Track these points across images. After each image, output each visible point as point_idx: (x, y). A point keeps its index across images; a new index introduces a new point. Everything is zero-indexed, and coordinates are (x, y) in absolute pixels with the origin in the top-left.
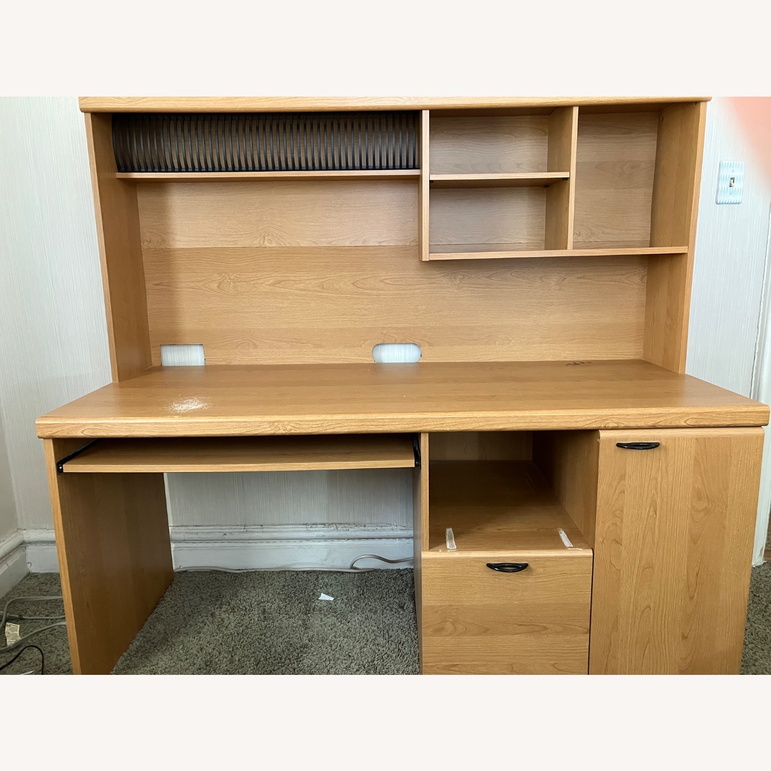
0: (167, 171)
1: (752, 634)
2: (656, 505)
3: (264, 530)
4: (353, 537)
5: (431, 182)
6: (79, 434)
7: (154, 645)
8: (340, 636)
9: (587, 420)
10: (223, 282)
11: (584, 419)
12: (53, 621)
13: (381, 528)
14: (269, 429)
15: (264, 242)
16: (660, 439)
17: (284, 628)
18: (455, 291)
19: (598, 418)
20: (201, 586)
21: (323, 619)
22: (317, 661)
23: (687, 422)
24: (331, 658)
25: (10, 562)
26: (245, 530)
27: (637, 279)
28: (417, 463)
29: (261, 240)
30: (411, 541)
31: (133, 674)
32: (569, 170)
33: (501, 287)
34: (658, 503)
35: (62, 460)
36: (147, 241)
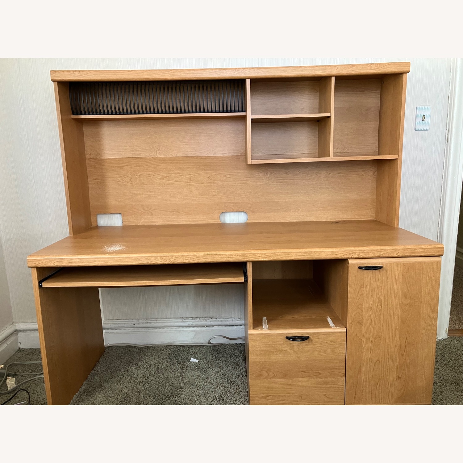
0: (100, 114)
1: (440, 378)
2: (381, 301)
3: (157, 321)
4: (209, 325)
5: (252, 119)
6: (52, 264)
7: (94, 389)
8: (202, 382)
9: (341, 254)
10: (133, 177)
12: (34, 376)
13: (225, 320)
14: (161, 261)
15: (156, 154)
16: (383, 264)
17: (169, 378)
18: (267, 181)
19: (347, 252)
20: (121, 355)
21: (192, 372)
22: (189, 396)
23: (398, 254)
24: (197, 394)
25: (9, 342)
26: (146, 322)
27: (371, 174)
28: (245, 279)
30: (243, 327)
31: (82, 405)
32: (330, 112)
33: (293, 179)
34: (382, 300)
35: (42, 280)
36: (89, 154)
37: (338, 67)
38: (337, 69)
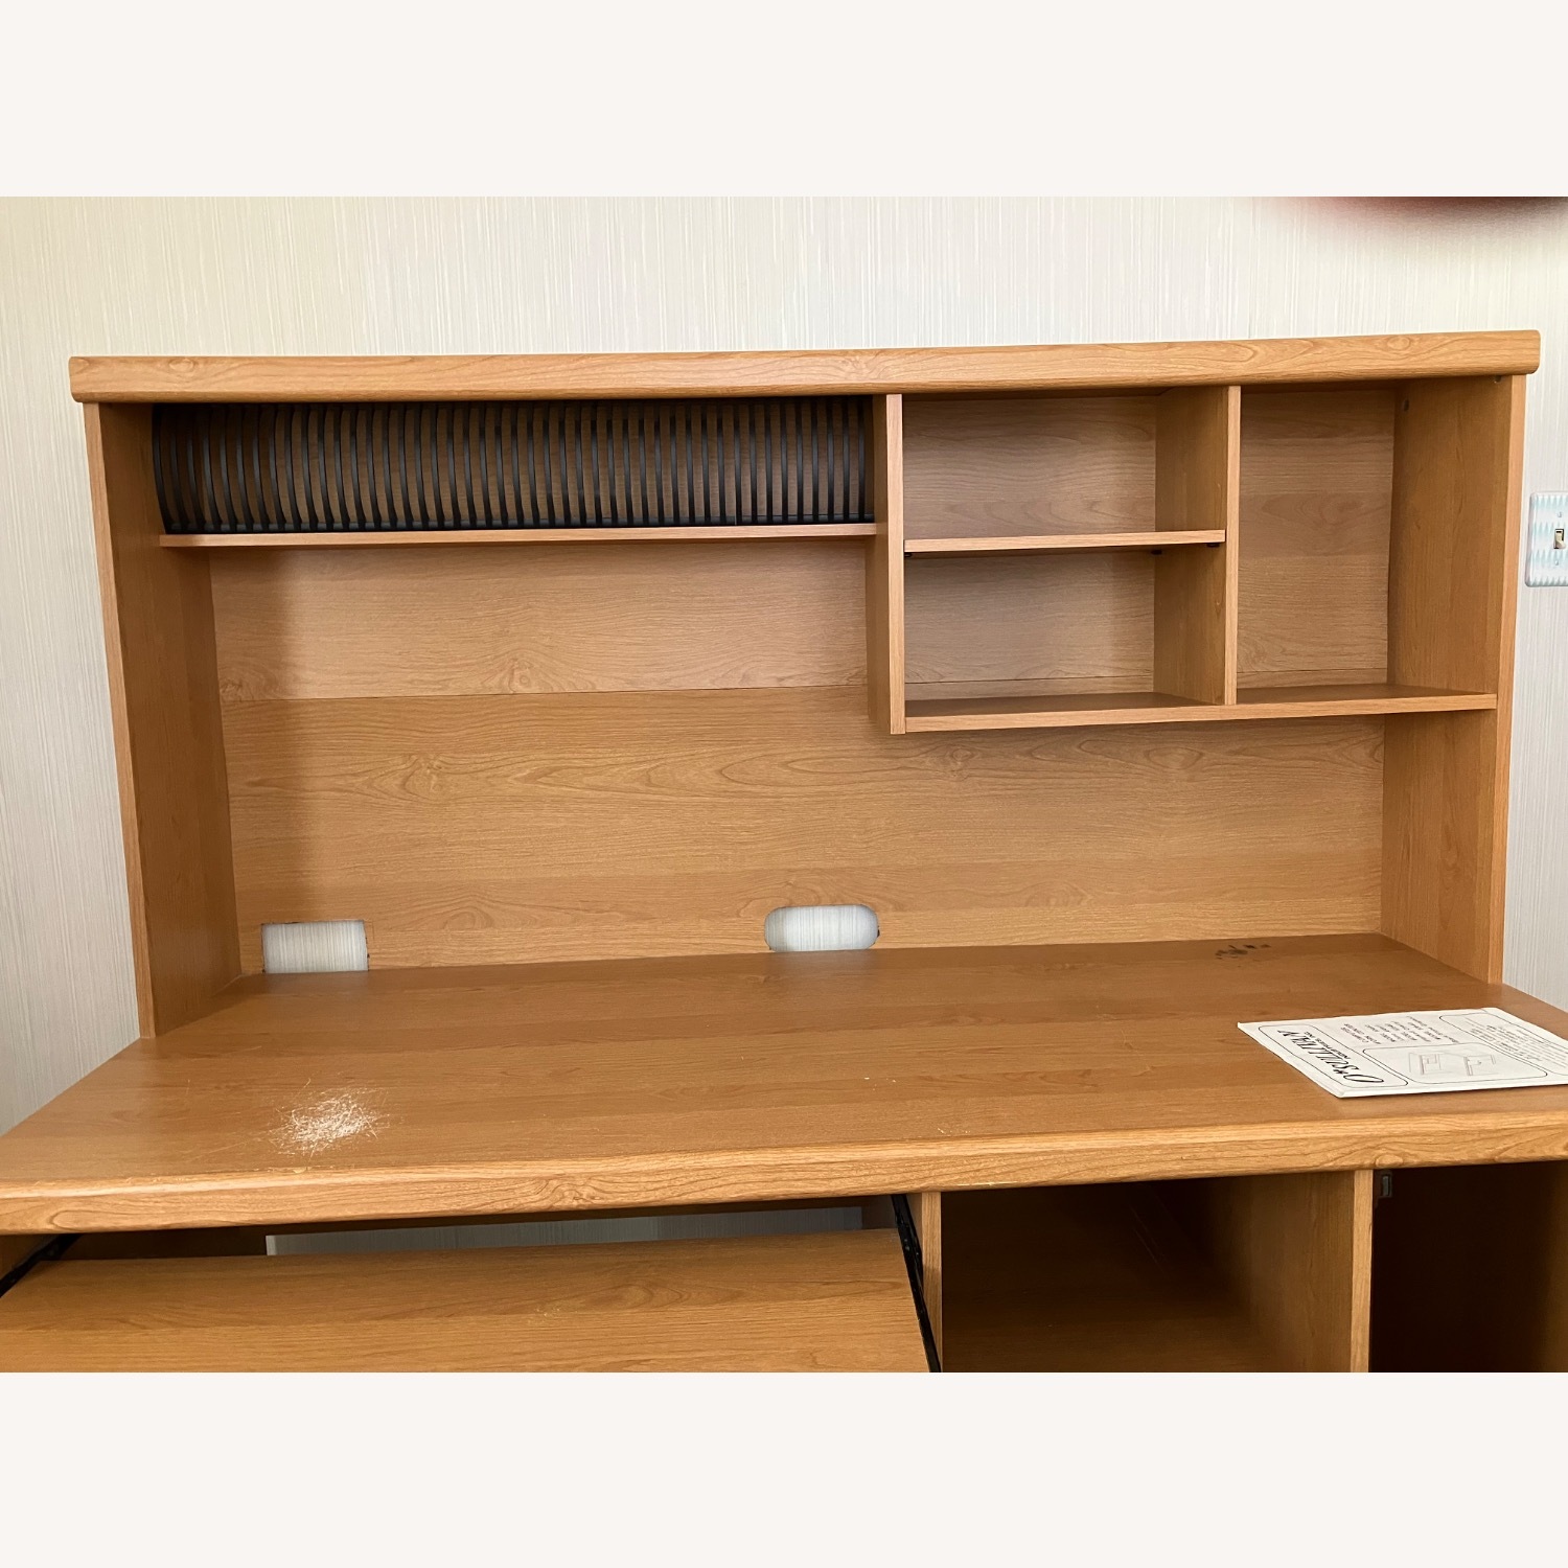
0: (282, 531)
5: (908, 556)
6: (42, 1225)
9: (1329, 1150)
10: (412, 774)
11: (1323, 1146)
14: (538, 1197)
15: (511, 681)
18: (954, 785)
19: (1355, 1143)
27: (1361, 753)
29: (504, 677)
32: (1221, 525)
33: (1057, 775)
36: (234, 684)
37: (1256, 348)
38: (1253, 356)
